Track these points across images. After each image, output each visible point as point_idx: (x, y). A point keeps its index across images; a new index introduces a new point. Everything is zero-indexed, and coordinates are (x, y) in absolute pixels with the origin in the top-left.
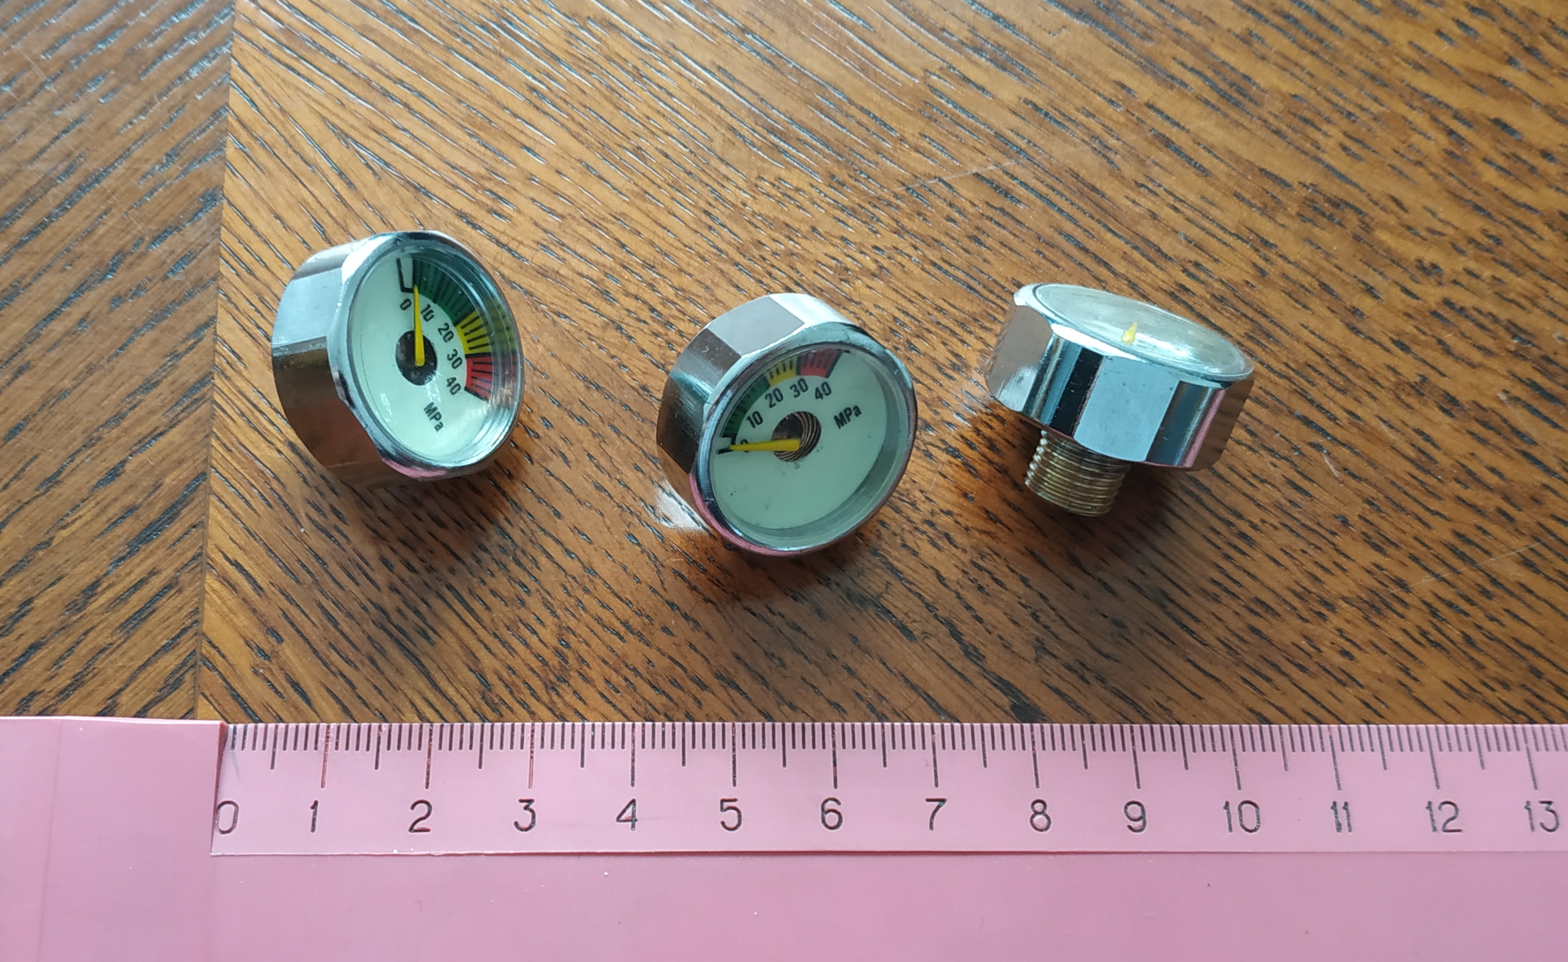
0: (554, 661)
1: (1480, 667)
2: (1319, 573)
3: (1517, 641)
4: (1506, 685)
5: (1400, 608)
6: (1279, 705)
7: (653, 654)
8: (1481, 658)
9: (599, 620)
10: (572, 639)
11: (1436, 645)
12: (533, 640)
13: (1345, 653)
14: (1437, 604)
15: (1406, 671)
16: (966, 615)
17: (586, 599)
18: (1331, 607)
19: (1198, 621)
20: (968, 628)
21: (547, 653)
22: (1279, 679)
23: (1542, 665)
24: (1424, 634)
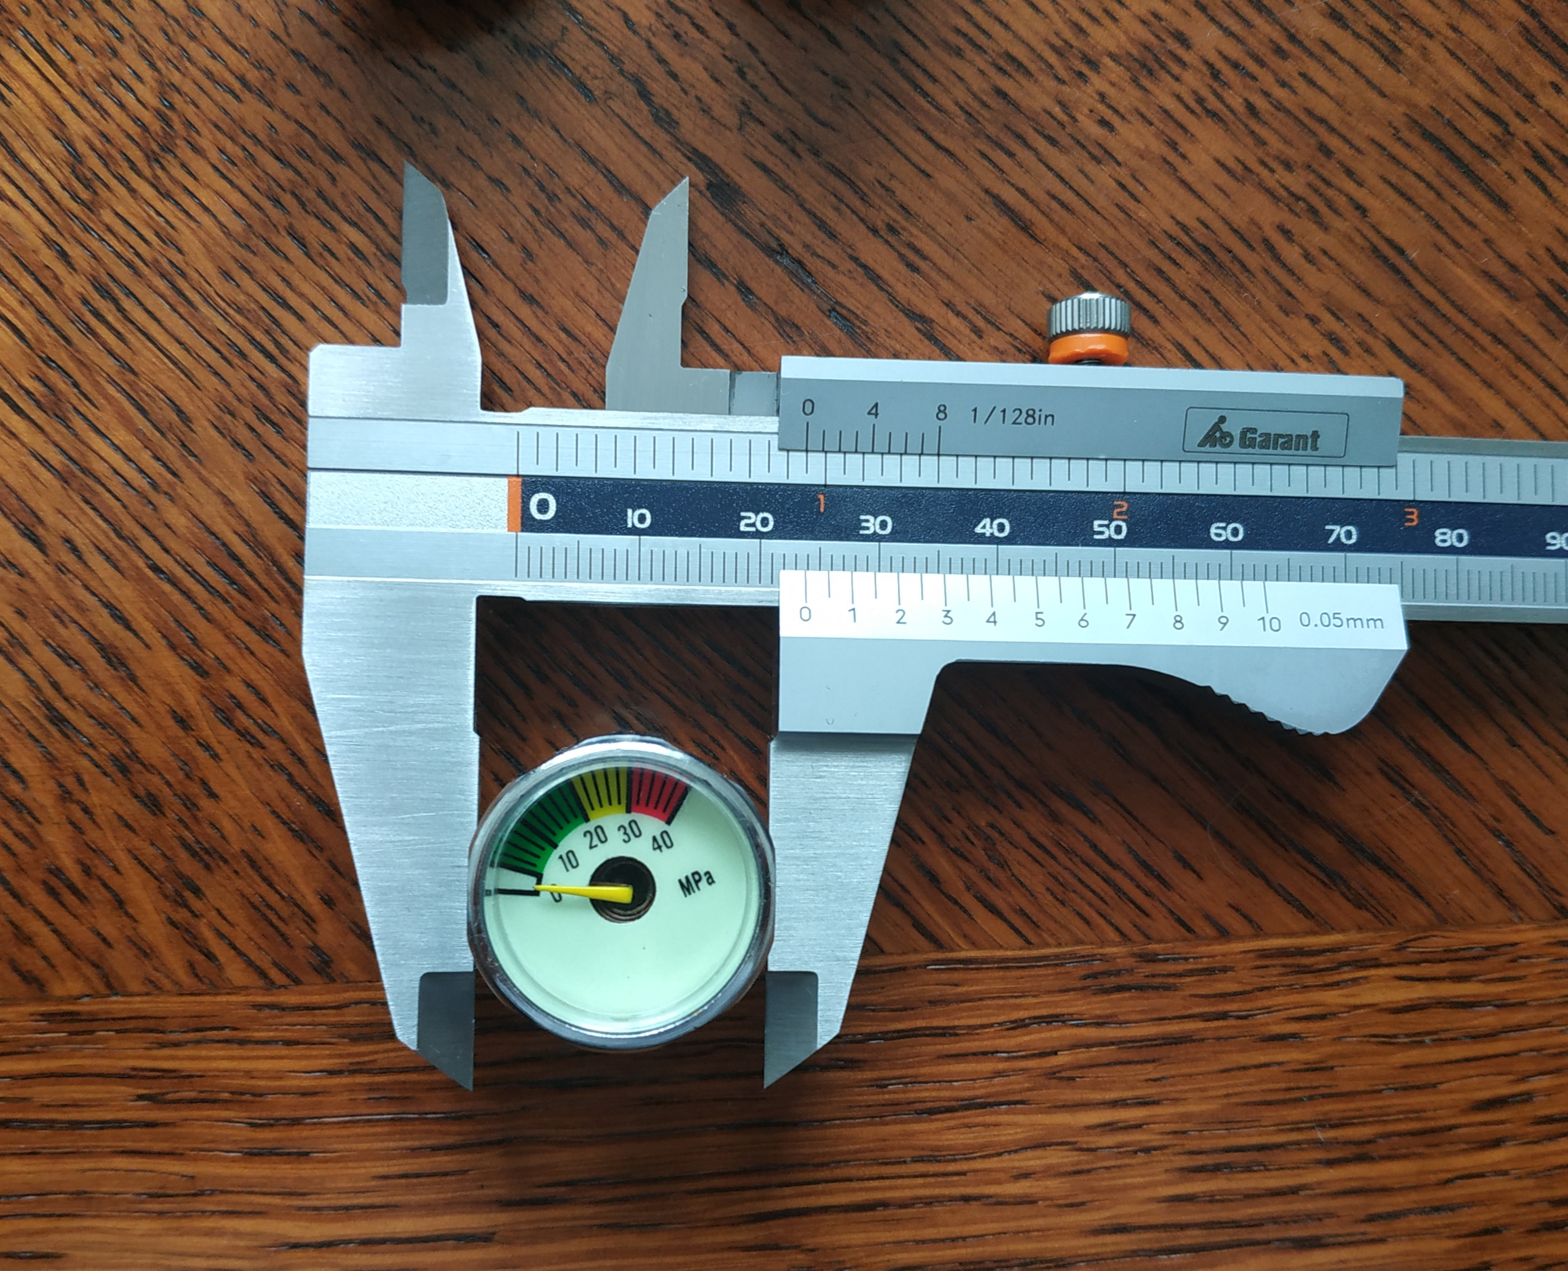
0: (156, 126)
1: (1261, 142)
2: (1084, 22)
3: (1309, 112)
4: (1288, 166)
5: (1176, 69)
6: (1021, 185)
7: (275, 118)
8: (1263, 132)
9: (209, 74)
10: (177, 99)
11: (1213, 114)
12: (129, 99)
13: (1103, 123)
14: (1220, 65)
15: (1173, 145)
16: (657, 71)
17: (192, 47)
18: (1093, 64)
19: (934, 80)
20: (660, 87)
21: (147, 116)
22: (1023, 154)
23: (1334, 142)
24: (1200, 101)
